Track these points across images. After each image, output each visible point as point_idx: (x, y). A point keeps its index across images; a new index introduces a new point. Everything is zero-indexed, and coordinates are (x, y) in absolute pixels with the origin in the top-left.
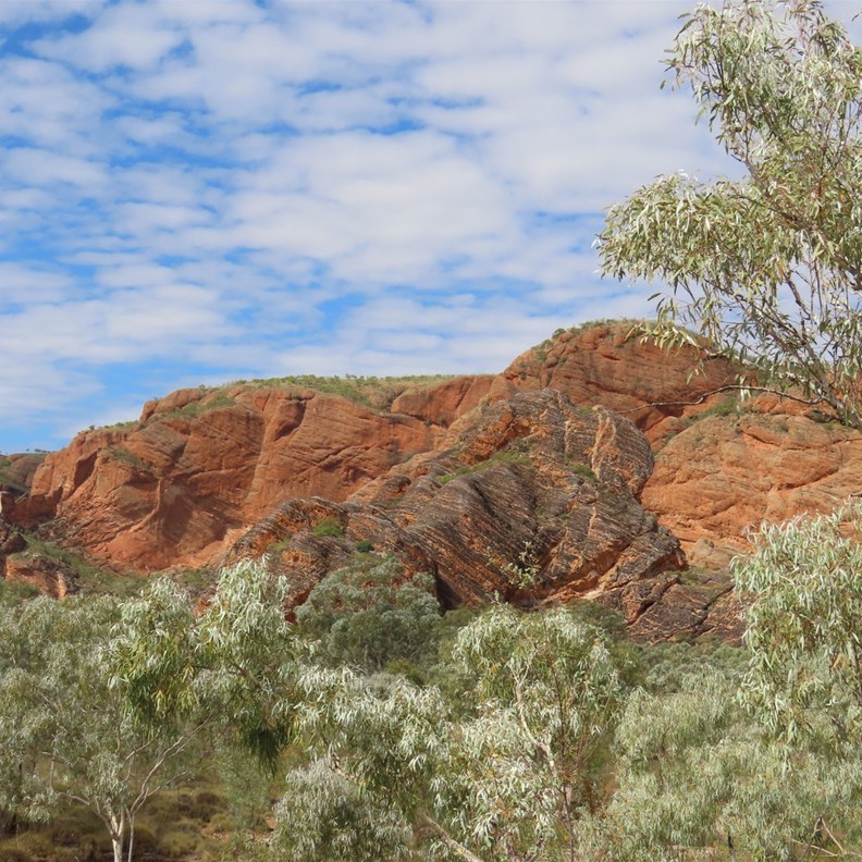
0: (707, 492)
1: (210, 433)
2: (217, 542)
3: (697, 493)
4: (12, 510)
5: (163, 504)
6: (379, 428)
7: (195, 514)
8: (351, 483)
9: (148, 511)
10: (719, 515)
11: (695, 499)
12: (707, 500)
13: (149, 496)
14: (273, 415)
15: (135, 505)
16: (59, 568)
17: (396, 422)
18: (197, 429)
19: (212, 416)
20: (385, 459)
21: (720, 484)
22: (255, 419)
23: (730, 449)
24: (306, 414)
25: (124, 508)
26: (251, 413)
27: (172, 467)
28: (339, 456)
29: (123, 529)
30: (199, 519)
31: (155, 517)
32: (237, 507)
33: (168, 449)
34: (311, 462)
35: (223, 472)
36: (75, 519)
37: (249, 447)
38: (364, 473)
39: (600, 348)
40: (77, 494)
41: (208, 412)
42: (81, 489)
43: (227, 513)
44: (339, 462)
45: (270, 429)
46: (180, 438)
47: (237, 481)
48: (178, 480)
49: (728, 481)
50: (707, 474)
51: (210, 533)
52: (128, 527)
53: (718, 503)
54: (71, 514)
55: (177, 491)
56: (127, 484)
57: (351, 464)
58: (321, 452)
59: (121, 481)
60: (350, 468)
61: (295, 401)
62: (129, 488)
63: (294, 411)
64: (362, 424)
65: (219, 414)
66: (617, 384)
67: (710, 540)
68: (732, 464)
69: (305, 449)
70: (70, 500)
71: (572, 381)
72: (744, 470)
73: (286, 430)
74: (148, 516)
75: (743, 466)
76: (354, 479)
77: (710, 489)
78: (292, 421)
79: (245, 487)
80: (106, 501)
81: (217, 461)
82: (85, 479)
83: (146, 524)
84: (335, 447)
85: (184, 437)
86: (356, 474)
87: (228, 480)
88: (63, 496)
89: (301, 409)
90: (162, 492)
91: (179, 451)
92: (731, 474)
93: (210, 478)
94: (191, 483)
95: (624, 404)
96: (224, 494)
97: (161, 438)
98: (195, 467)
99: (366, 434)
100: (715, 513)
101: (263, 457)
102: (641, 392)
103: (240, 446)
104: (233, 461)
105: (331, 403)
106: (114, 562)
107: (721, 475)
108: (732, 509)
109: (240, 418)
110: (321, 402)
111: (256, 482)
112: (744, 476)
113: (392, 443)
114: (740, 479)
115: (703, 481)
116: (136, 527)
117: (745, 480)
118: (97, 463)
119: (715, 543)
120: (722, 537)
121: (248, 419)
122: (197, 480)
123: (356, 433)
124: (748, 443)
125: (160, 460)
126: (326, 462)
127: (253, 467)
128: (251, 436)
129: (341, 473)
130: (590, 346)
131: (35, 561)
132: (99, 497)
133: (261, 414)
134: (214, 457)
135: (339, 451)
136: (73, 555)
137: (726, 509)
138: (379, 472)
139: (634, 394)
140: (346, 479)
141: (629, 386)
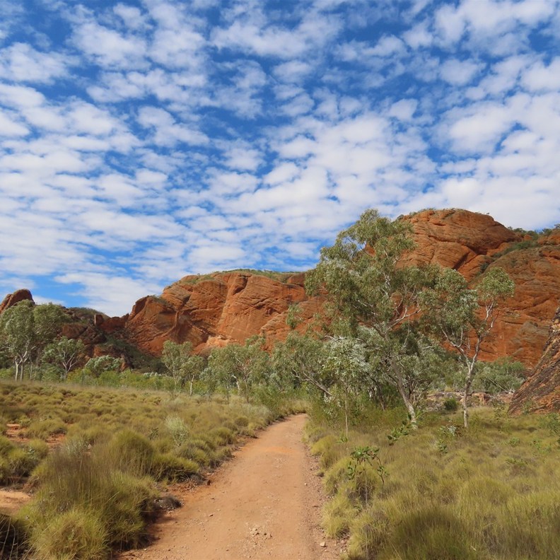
0: (528, 292)
1: (202, 291)
2: (203, 344)
3: (520, 293)
4: (102, 323)
5: (178, 325)
6: (283, 290)
7: (193, 329)
8: (269, 315)
9: (171, 326)
10: (538, 306)
11: (519, 296)
12: (528, 297)
13: (171, 319)
14: (232, 284)
15: (164, 324)
16: (123, 352)
17: (290, 287)
18: (196, 289)
19: (204, 283)
20: (285, 305)
21: (536, 287)
22: (223, 286)
23: (540, 265)
24: (248, 283)
25: (159, 325)
26: (222, 283)
27: (183, 305)
28: (264, 302)
29: (157, 335)
30: (196, 331)
31: (174, 329)
32: (214, 326)
33: (182, 298)
34: (250, 305)
35: (208, 310)
36: (134, 329)
37: (220, 299)
38: (275, 311)
39: (431, 220)
40: (136, 318)
41: (201, 282)
42: (138, 315)
43: (209, 330)
44: (264, 305)
45: (231, 290)
46: (188, 293)
47: (214, 314)
48: (186, 312)
49: (542, 284)
50: (526, 281)
51: (200, 339)
52: (161, 334)
53: (537, 298)
54: (132, 327)
55: (185, 318)
56: (161, 313)
57: (269, 306)
58: (255, 300)
59: (158, 312)
60: (269, 308)
61: (243, 277)
62: (162, 316)
63: (242, 282)
64: (274, 288)
65: (207, 283)
66: (447, 237)
67: (534, 322)
68: (542, 274)
69: (248, 299)
70: (132, 321)
71: (420, 235)
72: (553, 278)
73: (238, 290)
74: (171, 329)
75: (551, 275)
76: (271, 313)
77: (530, 290)
78: (241, 286)
79: (217, 318)
80: (150, 321)
81: (205, 304)
82: (140, 310)
83: (169, 333)
84: (262, 298)
85: (190, 293)
86: (272, 311)
87: (210, 313)
88: (129, 318)
89: (246, 281)
90: (178, 317)
91: (187, 299)
92: (544, 280)
93: (201, 312)
94: (192, 314)
95: (454, 246)
96: (208, 320)
97: (179, 292)
98: (194, 307)
99: (276, 292)
100: (535, 305)
101: (227, 302)
102: (464, 240)
103: (216, 298)
104: (213, 305)
105: (259, 278)
106: (152, 351)
107: (536, 281)
108: (548, 302)
109: (216, 285)
110: (255, 278)
111: (224, 315)
112: (553, 281)
113: (289, 297)
114: (550, 283)
115: (523, 285)
116: (164, 334)
117: (554, 283)
118: (147, 303)
119: (539, 324)
120: (542, 320)
121: (220, 286)
122: (195, 313)
123: (272, 292)
124: (552, 261)
125: (177, 302)
126: (257, 305)
127: (222, 308)
128: (222, 293)
129: (264, 310)
130: (425, 219)
131: (110, 348)
132: (147, 319)
133: (226, 284)
134: (203, 302)
135: (264, 300)
136: (132, 347)
137: (543, 302)
138: (282, 310)
139: (459, 242)
140: (267, 313)
141: (455, 237)
